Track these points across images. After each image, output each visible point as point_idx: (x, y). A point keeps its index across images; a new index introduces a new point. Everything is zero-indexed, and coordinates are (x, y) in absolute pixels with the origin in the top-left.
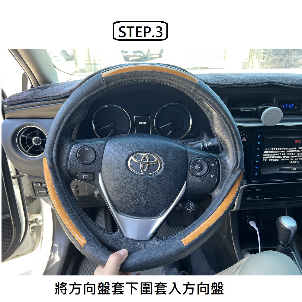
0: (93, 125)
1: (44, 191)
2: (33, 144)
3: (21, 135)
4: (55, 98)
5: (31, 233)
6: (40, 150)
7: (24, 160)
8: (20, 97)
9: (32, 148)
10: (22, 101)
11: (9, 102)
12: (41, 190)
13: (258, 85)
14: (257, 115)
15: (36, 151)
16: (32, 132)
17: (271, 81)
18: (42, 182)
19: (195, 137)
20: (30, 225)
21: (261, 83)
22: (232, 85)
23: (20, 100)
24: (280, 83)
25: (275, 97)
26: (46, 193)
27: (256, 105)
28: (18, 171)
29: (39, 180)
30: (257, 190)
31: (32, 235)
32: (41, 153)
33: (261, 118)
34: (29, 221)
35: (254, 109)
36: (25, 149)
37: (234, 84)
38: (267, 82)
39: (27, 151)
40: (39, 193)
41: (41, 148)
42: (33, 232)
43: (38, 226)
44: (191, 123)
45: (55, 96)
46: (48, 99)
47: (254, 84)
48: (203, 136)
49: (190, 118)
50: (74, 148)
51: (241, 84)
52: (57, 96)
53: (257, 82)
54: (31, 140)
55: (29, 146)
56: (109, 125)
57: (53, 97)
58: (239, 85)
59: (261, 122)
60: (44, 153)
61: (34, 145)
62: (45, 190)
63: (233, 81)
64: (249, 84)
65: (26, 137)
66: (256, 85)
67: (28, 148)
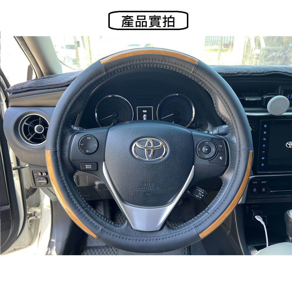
0: (96, 114)
1: (44, 181)
2: (35, 132)
3: (23, 123)
4: (59, 86)
5: (29, 227)
6: (42, 138)
7: (26, 148)
8: (25, 85)
9: (34, 136)
10: (26, 89)
11: (13, 90)
12: (41, 180)
13: (263, 74)
14: (262, 105)
15: (38, 139)
16: (35, 120)
17: (276, 70)
18: (42, 172)
19: (199, 127)
20: (28, 218)
21: (266, 73)
22: (237, 74)
23: (24, 88)
24: (286, 73)
25: (280, 87)
26: (46, 183)
27: (261, 95)
28: (19, 159)
29: (40, 169)
30: (262, 182)
31: (30, 229)
32: (42, 142)
33: (266, 108)
34: (28, 215)
35: (259, 99)
36: (27, 137)
37: (238, 73)
38: (272, 71)
39: (29, 139)
40: (38, 182)
41: (43, 137)
42: (31, 225)
43: (36, 220)
44: (194, 113)
45: (59, 84)
46: (52, 86)
47: (259, 73)
48: (207, 126)
49: (192, 108)
50: (76, 138)
51: (246, 73)
52: (61, 84)
53: (262, 71)
54: (34, 128)
55: (31, 134)
56: (112, 115)
57: (57, 84)
58: (244, 74)
59: (267, 112)
60: (45, 141)
61: (37, 133)
62: (45, 179)
63: (238, 71)
64: (253, 73)
65: (29, 125)
66: (261, 74)
67: (30, 136)
